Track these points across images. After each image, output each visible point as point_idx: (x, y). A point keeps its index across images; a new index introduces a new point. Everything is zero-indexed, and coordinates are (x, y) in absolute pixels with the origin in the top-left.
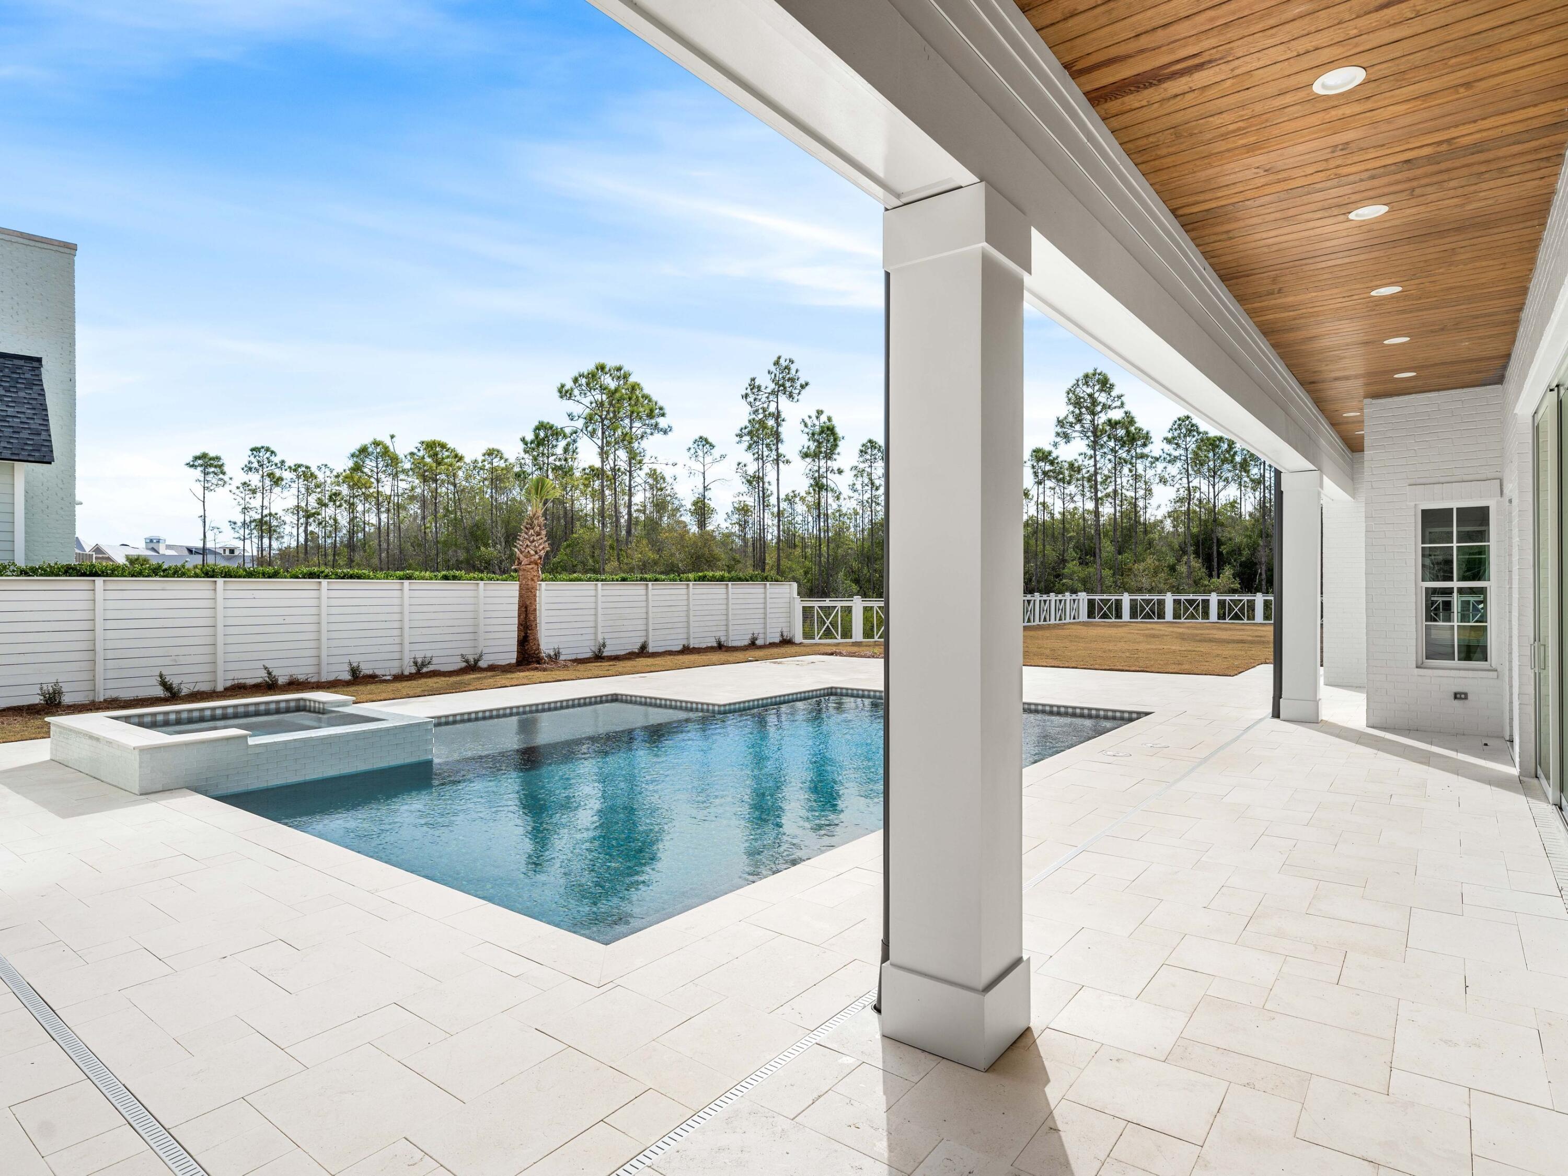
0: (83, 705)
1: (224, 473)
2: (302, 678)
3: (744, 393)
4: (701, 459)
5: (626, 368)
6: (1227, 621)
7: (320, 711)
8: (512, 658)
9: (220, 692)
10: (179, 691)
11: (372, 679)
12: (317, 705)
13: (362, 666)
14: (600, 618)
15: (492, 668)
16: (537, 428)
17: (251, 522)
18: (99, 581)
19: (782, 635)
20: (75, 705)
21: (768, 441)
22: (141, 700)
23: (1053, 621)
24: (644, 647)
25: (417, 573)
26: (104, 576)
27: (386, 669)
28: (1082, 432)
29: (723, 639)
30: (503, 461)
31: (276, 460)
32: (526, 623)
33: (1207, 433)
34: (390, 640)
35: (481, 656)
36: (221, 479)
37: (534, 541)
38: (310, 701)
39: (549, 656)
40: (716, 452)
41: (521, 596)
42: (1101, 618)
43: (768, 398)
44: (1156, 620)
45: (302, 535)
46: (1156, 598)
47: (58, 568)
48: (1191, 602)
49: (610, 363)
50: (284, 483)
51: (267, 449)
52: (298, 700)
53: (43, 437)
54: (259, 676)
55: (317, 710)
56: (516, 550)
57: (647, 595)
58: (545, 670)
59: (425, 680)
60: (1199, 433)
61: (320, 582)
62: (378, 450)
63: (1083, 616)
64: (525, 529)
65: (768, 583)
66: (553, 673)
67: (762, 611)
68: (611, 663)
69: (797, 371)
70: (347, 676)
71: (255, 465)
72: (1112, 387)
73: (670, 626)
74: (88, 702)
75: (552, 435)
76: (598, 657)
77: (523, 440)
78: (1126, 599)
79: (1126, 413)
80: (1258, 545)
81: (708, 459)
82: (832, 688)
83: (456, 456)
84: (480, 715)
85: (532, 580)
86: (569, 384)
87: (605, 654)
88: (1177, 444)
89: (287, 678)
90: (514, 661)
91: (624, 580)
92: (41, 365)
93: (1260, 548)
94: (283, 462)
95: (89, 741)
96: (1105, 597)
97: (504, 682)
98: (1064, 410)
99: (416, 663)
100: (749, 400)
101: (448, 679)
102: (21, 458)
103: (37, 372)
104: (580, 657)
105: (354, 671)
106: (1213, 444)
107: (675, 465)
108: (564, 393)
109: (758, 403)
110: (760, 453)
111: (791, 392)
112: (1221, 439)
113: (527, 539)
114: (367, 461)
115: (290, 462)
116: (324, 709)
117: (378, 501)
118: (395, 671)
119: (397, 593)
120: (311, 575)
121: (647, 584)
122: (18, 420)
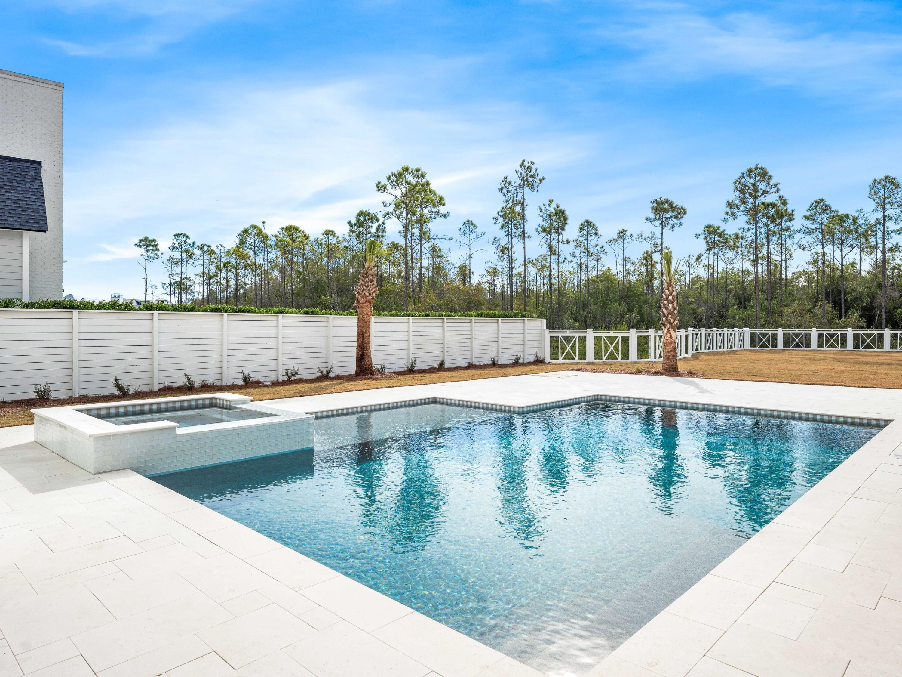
0: (64, 399)
1: (158, 250)
2: (210, 383)
3: (500, 187)
4: (468, 236)
5: (423, 170)
6: (861, 349)
7: (228, 407)
8: (352, 370)
9: (155, 392)
10: (128, 390)
11: (258, 384)
12: (225, 403)
13: (251, 375)
14: (411, 343)
15: (338, 378)
16: (358, 215)
17: (174, 283)
18: (75, 312)
19: (537, 356)
20: (58, 399)
21: (516, 222)
22: (102, 396)
23: (726, 349)
24: (442, 364)
25: (287, 309)
26: (79, 309)
27: (267, 377)
28: (744, 211)
29: (496, 359)
30: (335, 238)
31: (190, 241)
32: (363, 345)
33: (837, 212)
34: (269, 357)
35: (332, 368)
36: (156, 254)
37: (368, 286)
38: (220, 399)
39: (378, 370)
40: (478, 231)
41: (359, 326)
42: (760, 347)
43: (516, 190)
44: (804, 348)
45: (206, 291)
46: (804, 332)
47: (49, 303)
48: (832, 336)
49: (412, 166)
50: (194, 257)
51: (184, 235)
52: (211, 399)
53: (41, 214)
54: (181, 381)
55: (225, 406)
56: (356, 293)
57: (443, 326)
58: (376, 379)
59: (295, 385)
60: (831, 211)
61: (222, 315)
62: (255, 232)
63: (747, 345)
64: (361, 278)
65: (526, 319)
66: (383, 381)
67: (522, 339)
68: (422, 375)
69: (536, 170)
70: (240, 382)
71: (177, 245)
72: (770, 177)
73: (459, 349)
74: (67, 398)
75: (368, 219)
76: (411, 371)
77: (349, 223)
78: (780, 333)
79: (780, 197)
80: (877, 294)
81: (473, 236)
82: (597, 395)
83: (305, 236)
84: (340, 412)
85: (367, 314)
86: (384, 181)
87: (416, 368)
88: (814, 220)
89: (200, 382)
90: (354, 373)
91: (427, 315)
92: (41, 166)
93: (878, 296)
94: (194, 243)
95: (59, 428)
96: (764, 331)
97: (350, 387)
98: (733, 196)
99: (287, 373)
100: (503, 191)
101: (309, 385)
102: (26, 228)
103: (38, 171)
104: (397, 370)
105: (246, 378)
106: (841, 219)
107: (451, 239)
108: (381, 188)
109: (509, 194)
110: (510, 230)
111: (532, 185)
112: (847, 216)
113: (363, 284)
114: (248, 239)
115: (198, 243)
116: (230, 406)
117: (255, 267)
118: (273, 379)
119: (274, 324)
120: (216, 310)
121: (443, 319)
122: (25, 203)
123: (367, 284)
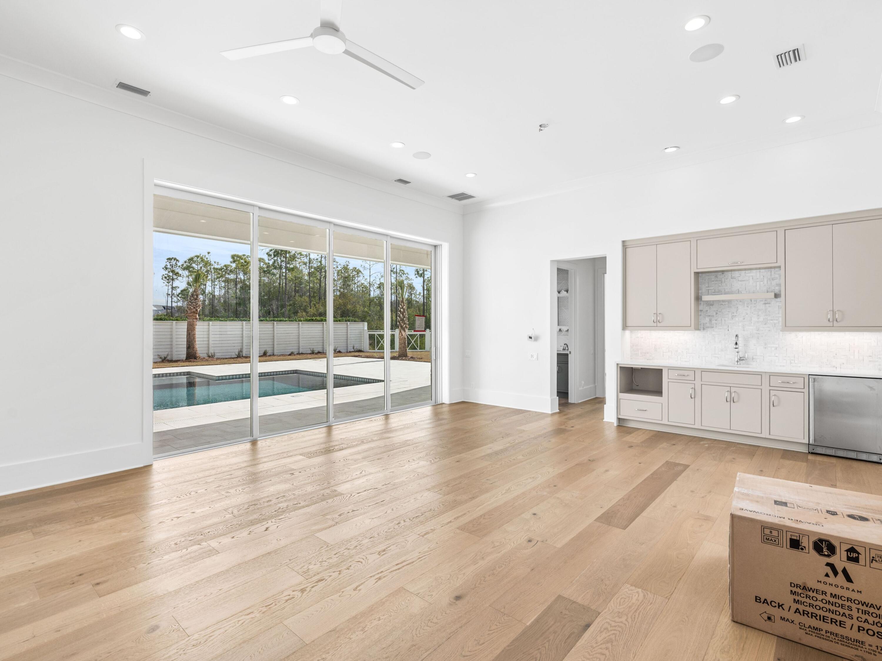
15: (175, 361)
19: (356, 347)
41: (188, 328)
57: (274, 328)
65: (350, 322)
67: (345, 336)
85: (194, 320)
123: (192, 302)
